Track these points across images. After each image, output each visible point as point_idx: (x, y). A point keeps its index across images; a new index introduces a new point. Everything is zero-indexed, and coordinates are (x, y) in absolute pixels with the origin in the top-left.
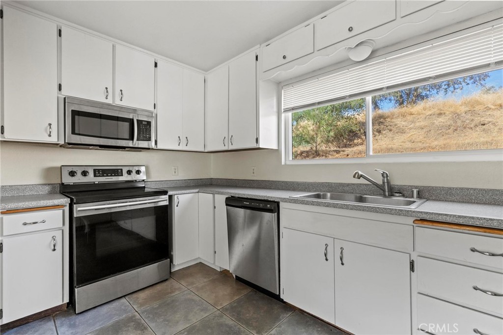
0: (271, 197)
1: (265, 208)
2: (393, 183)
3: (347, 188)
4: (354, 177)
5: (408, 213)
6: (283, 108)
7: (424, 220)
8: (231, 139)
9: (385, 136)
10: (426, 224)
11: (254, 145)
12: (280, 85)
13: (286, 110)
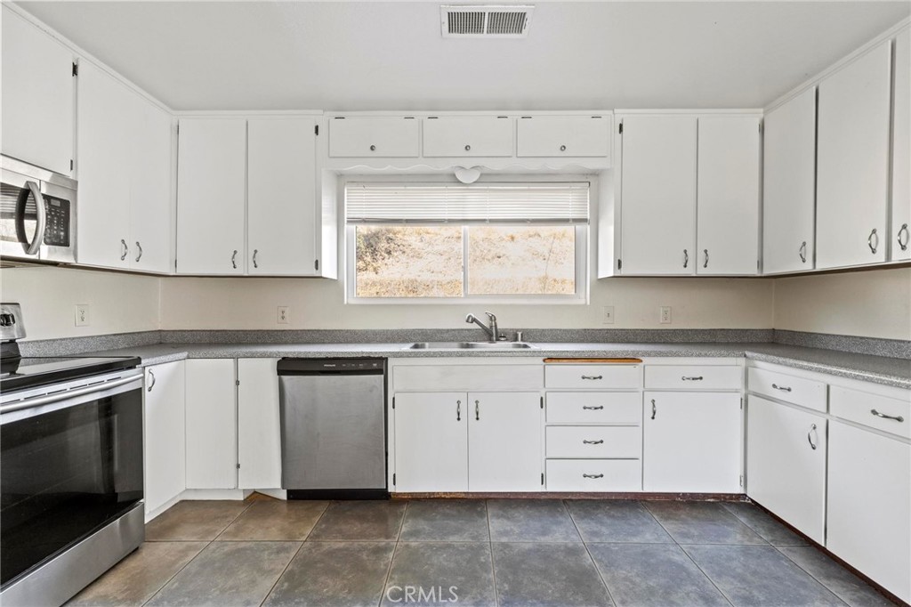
0: (376, 353)
1: (369, 368)
2: (500, 327)
3: (446, 335)
4: (467, 321)
5: (535, 354)
6: (346, 216)
7: (550, 359)
8: (254, 257)
9: (397, 259)
10: (554, 362)
11: (314, 273)
12: (342, 179)
13: (351, 221)
